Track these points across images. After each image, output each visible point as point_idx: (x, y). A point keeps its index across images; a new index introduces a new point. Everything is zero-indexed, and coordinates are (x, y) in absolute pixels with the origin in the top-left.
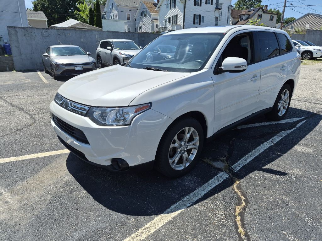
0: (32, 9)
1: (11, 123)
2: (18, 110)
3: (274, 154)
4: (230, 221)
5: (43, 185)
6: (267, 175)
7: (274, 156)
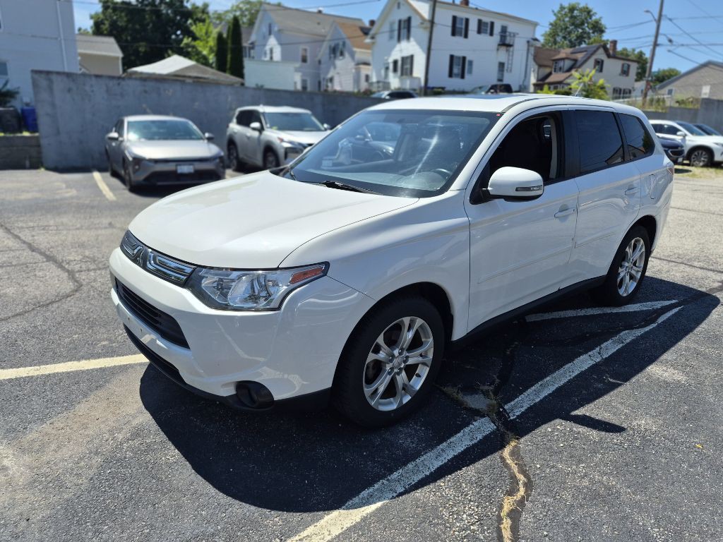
0: (90, 31)
1: (25, 288)
2: (45, 260)
3: (602, 381)
4: (488, 529)
5: (86, 433)
6: (580, 429)
7: (600, 386)
